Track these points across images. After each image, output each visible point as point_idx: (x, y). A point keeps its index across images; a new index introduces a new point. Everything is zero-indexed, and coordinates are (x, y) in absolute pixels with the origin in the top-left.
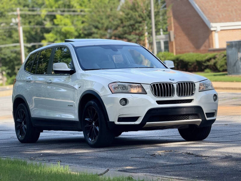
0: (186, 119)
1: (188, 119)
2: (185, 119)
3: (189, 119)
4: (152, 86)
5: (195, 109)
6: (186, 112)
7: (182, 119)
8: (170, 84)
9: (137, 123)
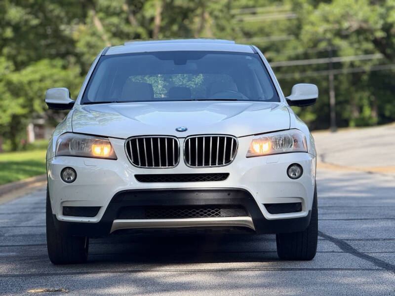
0: (213, 216)
1: (217, 215)
2: (209, 215)
3: (220, 216)
4: (128, 144)
5: (232, 195)
6: (205, 200)
7: (202, 216)
8: (171, 139)
9: (93, 220)
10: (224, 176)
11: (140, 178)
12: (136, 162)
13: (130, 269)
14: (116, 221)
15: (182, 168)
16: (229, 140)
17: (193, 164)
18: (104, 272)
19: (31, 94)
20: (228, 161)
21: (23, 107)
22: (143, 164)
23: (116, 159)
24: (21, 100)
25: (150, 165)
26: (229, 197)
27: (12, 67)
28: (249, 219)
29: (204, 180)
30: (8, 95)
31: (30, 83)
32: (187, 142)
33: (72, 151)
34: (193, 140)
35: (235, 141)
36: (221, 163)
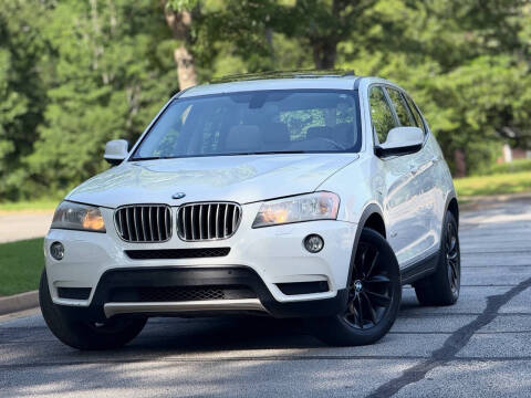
0: (216, 298)
1: (221, 297)
3: (223, 299)
4: (117, 215)
5: (234, 274)
6: (203, 280)
7: (202, 298)
8: (163, 209)
9: (84, 303)
10: (224, 251)
11: (132, 254)
12: (126, 237)
13: (123, 359)
14: (107, 305)
15: (175, 242)
16: (231, 207)
17: (189, 238)
18: (88, 363)
19: (462, 103)
20: (230, 232)
21: (453, 120)
22: (134, 239)
23: (105, 232)
24: (450, 112)
25: (142, 239)
26: (230, 276)
27: (439, 69)
28: (257, 301)
29: (203, 256)
30: (432, 105)
31: (460, 88)
32: (181, 211)
33: (64, 222)
34: (188, 209)
35: (238, 209)
36: (221, 235)
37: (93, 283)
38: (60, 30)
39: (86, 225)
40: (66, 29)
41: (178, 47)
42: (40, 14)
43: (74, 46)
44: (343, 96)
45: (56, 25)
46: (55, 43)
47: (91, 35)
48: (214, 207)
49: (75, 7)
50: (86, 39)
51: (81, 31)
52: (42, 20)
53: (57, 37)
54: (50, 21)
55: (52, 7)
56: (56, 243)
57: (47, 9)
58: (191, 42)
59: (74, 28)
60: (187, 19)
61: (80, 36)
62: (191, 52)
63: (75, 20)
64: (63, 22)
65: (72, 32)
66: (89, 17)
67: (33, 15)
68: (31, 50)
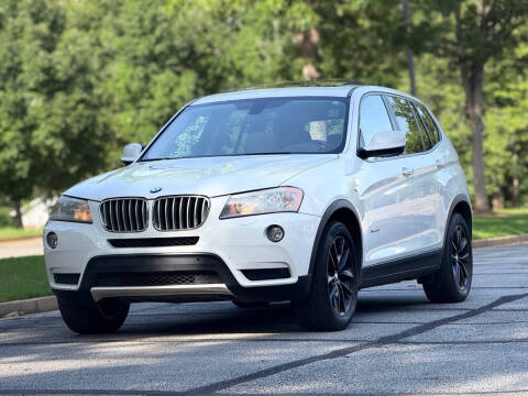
1: (192, 282)
2: (183, 282)
4: (102, 207)
5: (202, 261)
8: (141, 201)
9: (74, 288)
10: (193, 241)
11: (115, 243)
12: (109, 228)
14: (93, 289)
15: (151, 231)
17: (164, 228)
20: (199, 222)
22: (116, 229)
23: (91, 223)
25: (123, 229)
26: (199, 263)
28: (224, 286)
29: (176, 244)
32: (157, 203)
33: (60, 215)
34: (163, 202)
35: (206, 203)
36: (192, 226)
37: (81, 269)
38: (243, 52)
39: (76, 217)
40: (249, 51)
41: (306, 64)
42: (226, 36)
43: (257, 67)
44: (336, 103)
45: (239, 47)
46: (239, 64)
47: (273, 56)
48: (185, 200)
49: (258, 29)
50: (268, 60)
51: (264, 52)
52: (227, 43)
53: (240, 59)
54: (234, 42)
55: (238, 30)
56: (52, 233)
57: (232, 31)
58: (318, 60)
59: (257, 49)
60: (315, 37)
61: (262, 58)
62: (319, 70)
63: (259, 42)
64: (247, 44)
65: (255, 53)
66: (272, 39)
67: (218, 38)
68: (219, 71)
